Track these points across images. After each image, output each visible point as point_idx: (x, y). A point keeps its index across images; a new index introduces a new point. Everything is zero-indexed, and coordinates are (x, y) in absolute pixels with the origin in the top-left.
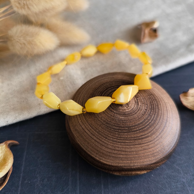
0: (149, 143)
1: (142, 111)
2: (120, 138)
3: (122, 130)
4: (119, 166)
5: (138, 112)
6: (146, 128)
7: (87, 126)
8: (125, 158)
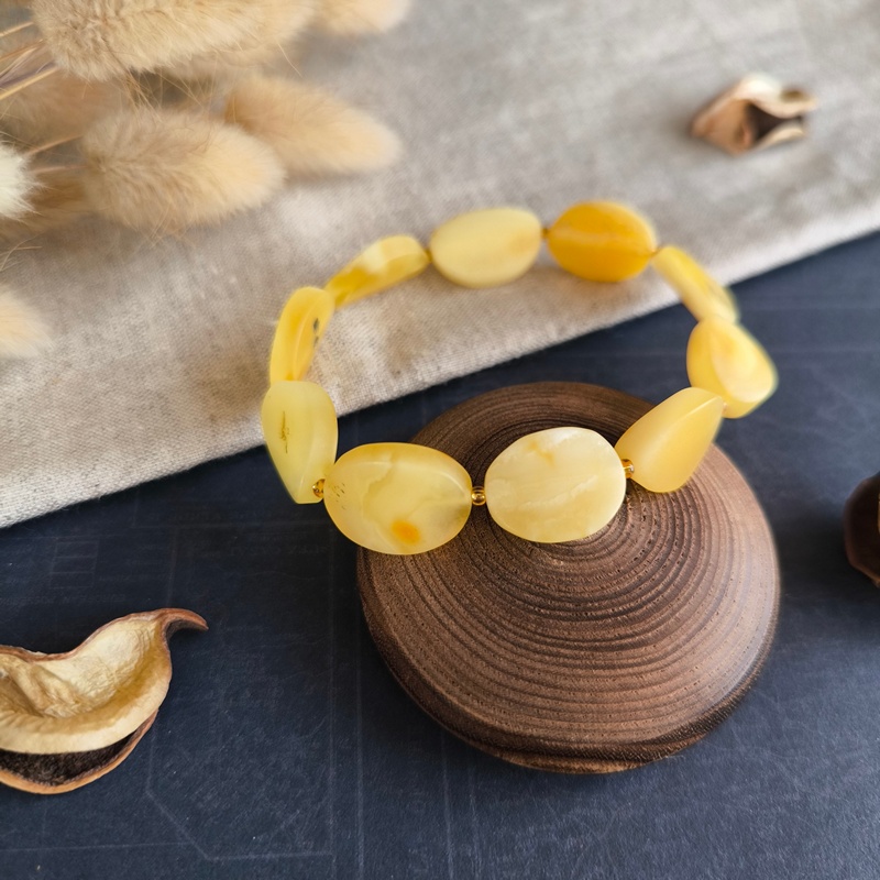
0: (643, 668)
1: (637, 546)
2: (544, 636)
3: (554, 609)
4: (525, 737)
5: (619, 547)
6: (641, 611)
7: (431, 582)
8: (550, 709)
